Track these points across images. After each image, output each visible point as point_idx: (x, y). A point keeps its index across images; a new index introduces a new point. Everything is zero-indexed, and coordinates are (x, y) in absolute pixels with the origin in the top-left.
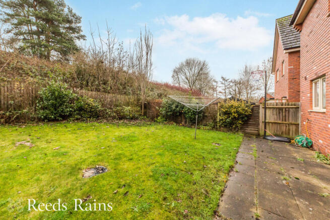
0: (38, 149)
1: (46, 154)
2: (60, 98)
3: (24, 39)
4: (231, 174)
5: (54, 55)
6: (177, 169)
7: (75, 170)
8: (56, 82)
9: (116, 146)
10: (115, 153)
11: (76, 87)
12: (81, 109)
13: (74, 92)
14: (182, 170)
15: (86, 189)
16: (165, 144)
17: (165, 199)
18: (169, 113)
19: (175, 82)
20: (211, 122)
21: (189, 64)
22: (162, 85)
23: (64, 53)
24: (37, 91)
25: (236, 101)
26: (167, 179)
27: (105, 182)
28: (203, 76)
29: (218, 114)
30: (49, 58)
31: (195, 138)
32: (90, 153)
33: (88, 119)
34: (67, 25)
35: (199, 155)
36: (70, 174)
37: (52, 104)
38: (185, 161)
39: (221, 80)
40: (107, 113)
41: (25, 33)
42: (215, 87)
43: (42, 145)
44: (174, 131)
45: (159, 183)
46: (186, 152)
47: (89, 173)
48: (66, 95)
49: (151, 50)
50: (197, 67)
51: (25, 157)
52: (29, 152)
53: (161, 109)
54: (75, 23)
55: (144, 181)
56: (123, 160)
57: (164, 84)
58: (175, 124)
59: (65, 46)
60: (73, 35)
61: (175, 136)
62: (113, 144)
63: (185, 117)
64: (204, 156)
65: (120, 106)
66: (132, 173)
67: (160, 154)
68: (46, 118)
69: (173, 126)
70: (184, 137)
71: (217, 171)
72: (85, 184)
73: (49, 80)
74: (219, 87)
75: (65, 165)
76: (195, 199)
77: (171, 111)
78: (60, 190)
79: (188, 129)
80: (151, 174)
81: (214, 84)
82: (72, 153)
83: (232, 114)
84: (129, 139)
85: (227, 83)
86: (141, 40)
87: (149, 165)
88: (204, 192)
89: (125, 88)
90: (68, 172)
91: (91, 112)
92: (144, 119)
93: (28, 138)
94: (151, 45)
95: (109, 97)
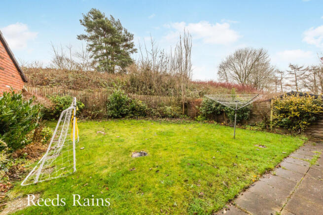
0: (108, 136)
1: (112, 140)
2: (120, 101)
3: (100, 60)
4: (265, 176)
5: (117, 68)
6: (204, 162)
7: (127, 151)
8: (117, 89)
9: (156, 139)
10: (154, 144)
11: (131, 92)
12: (133, 109)
13: (129, 96)
14: (209, 164)
15: (132, 164)
16: (199, 140)
17: (186, 181)
18: (209, 112)
19: (222, 78)
20: (261, 122)
21: (239, 56)
22: (206, 84)
23: (123, 65)
24: (107, 98)
25: (298, 96)
26: (192, 167)
27: (145, 162)
28: (259, 68)
29: (272, 112)
30: (114, 72)
31: (234, 138)
32: (138, 142)
33: (139, 117)
34: (124, 44)
35: (232, 154)
36: (124, 153)
37: (116, 106)
38: (214, 157)
39: (290, 69)
40: (152, 113)
41: (100, 56)
42: (279, 79)
43: (111, 134)
44: (212, 130)
45: (184, 169)
46: (218, 149)
47: (136, 155)
48: (124, 99)
49: (190, 51)
50: (250, 59)
51: (102, 140)
52: (103, 138)
53: (201, 108)
54: (130, 41)
55: (173, 166)
56: (160, 149)
57: (209, 82)
58: (216, 123)
59: (123, 61)
60: (128, 51)
61: (212, 134)
62: (154, 137)
63: (226, 115)
64: (238, 155)
65: (163, 106)
66: (165, 159)
67: (191, 149)
68: (112, 116)
69: (213, 125)
70: (222, 136)
71: (248, 170)
72: (132, 161)
73: (113, 89)
74: (286, 78)
75: (122, 148)
76: (214, 188)
77: (211, 110)
78: (118, 162)
79: (229, 128)
80: (180, 162)
81: (278, 75)
82: (126, 140)
83: (291, 113)
84: (168, 134)
85: (298, 73)
86: (181, 44)
87: (179, 156)
88: (224, 184)
89: (167, 90)
90: (123, 152)
91: (140, 111)
92: (184, 118)
93: (103, 129)
94: (190, 47)
95: (154, 99)
